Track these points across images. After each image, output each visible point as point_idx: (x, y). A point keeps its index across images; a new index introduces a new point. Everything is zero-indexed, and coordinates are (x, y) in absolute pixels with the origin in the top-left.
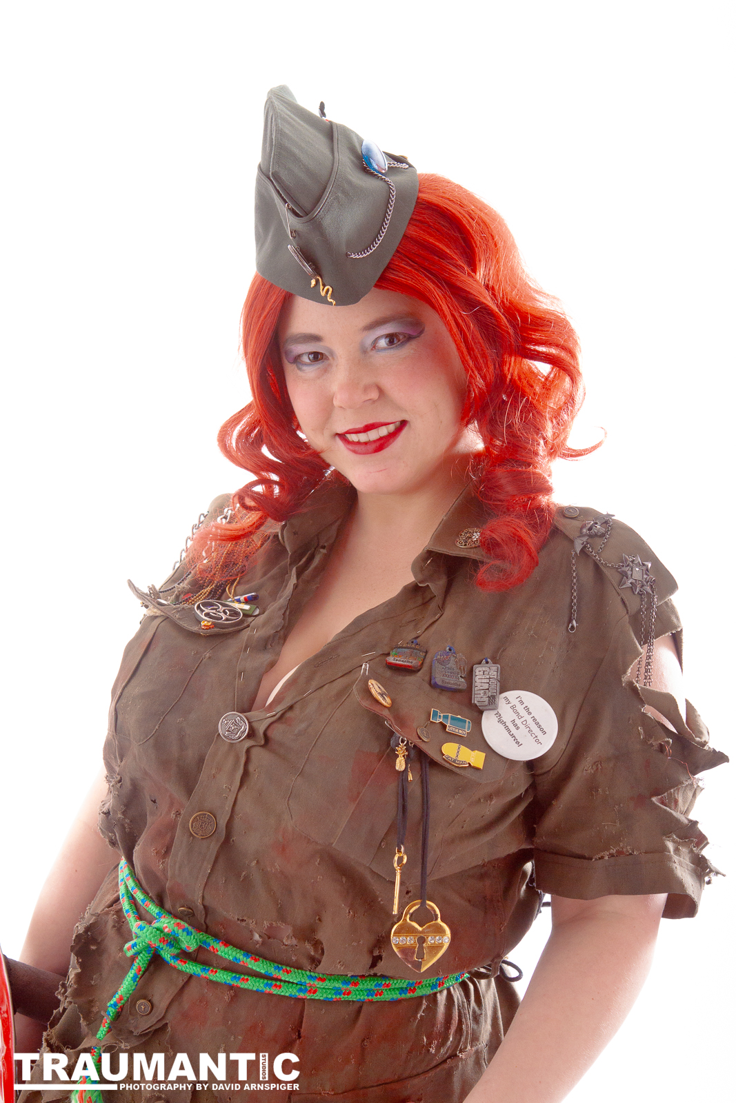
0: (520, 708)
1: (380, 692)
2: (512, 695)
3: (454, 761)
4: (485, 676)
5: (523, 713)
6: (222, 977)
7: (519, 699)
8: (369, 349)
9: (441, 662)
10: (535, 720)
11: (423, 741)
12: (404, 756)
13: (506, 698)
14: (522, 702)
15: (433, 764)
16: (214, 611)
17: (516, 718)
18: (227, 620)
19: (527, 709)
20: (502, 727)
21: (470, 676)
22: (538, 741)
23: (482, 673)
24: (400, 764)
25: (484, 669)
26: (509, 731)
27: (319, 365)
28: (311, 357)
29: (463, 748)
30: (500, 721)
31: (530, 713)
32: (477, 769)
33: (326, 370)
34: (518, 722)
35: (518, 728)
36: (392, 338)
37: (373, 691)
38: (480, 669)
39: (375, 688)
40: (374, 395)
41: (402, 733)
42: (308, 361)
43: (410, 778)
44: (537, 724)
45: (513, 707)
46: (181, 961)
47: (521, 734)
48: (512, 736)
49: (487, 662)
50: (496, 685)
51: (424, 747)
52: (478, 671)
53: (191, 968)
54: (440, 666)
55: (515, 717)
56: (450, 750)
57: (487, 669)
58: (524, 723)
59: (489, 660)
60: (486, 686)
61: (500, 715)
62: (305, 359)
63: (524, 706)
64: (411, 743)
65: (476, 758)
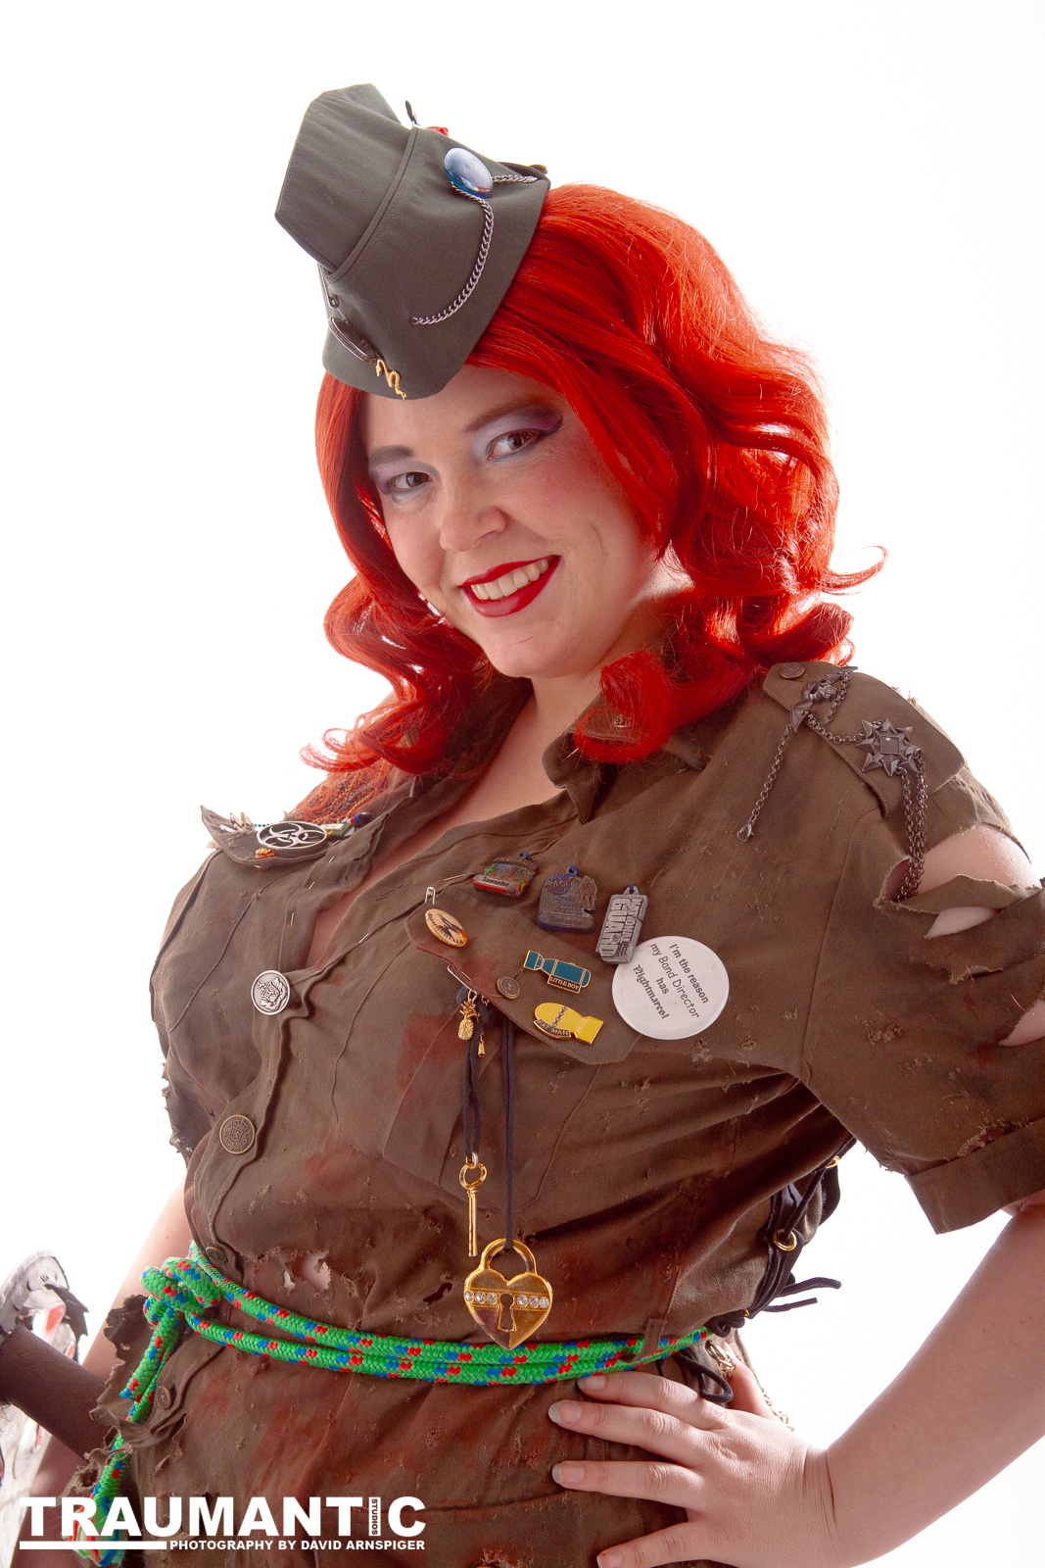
0: (674, 963)
1: (442, 924)
2: (664, 942)
3: (549, 1030)
4: (624, 911)
5: (677, 968)
6: (249, 1342)
7: (674, 949)
8: (484, 460)
9: (556, 890)
10: (693, 980)
11: (504, 997)
12: (473, 1019)
13: (655, 947)
14: (677, 954)
15: (519, 1032)
16: (286, 836)
17: (665, 976)
18: (299, 845)
19: (684, 964)
20: (641, 987)
21: (600, 912)
22: (693, 1012)
23: (619, 907)
24: (465, 1030)
25: (623, 901)
26: (651, 994)
27: (421, 490)
28: (411, 479)
29: (570, 1011)
30: (641, 980)
31: (687, 970)
32: (584, 1043)
33: (429, 498)
34: (668, 982)
35: (666, 991)
36: (518, 438)
37: (429, 924)
38: (618, 901)
39: (435, 919)
40: (496, 524)
41: (470, 983)
42: (407, 486)
43: (481, 1050)
44: (696, 986)
45: (663, 961)
46: (205, 1323)
47: (668, 1000)
48: (656, 1002)
49: (632, 892)
50: (634, 927)
51: (502, 1005)
52: (616, 901)
53: (216, 1333)
54: (551, 895)
55: (663, 974)
56: (549, 1014)
57: (628, 901)
58: (677, 984)
59: (635, 888)
60: (620, 927)
61: (642, 971)
62: (402, 484)
63: (680, 959)
64: (485, 1000)
65: (586, 1028)
